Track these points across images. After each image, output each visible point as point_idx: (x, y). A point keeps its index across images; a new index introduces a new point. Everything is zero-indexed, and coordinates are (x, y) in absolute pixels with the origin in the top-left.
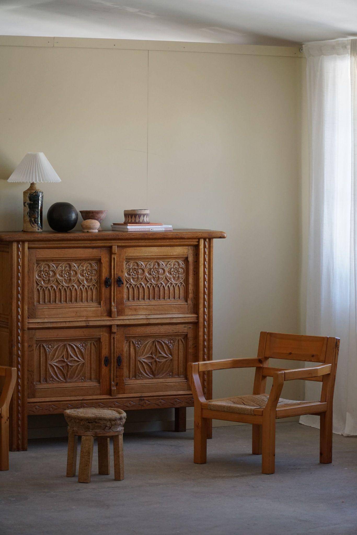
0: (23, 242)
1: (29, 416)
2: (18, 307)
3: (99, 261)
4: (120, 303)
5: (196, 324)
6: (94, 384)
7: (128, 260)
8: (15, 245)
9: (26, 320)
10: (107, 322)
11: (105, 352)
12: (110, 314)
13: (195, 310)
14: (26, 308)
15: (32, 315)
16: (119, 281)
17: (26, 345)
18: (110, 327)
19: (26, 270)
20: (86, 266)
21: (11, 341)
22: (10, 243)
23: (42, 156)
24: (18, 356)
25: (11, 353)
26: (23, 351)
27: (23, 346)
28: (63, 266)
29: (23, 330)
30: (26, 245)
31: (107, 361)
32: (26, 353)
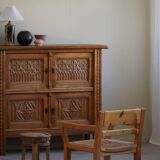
0: (3, 50)
3: (42, 60)
4: (53, 81)
5: (93, 92)
6: (40, 122)
7: (58, 60)
9: (5, 90)
10: (46, 91)
11: (46, 106)
12: (48, 87)
13: (93, 85)
16: (53, 70)
17: (5, 102)
18: (48, 93)
20: (36, 62)
23: (14, 8)
26: (3, 106)
27: (3, 103)
28: (24, 63)
29: (3, 95)
30: (5, 52)
31: (47, 111)
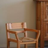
0: (44, 1)
1: (45, 41)
2: (42, 16)
8: (42, 2)
9: (44, 19)
14: (44, 16)
15: (46, 18)
17: (44, 25)
19: (44, 8)
21: (41, 24)
22: (41, 2)
24: (42, 27)
25: (41, 27)
26: (43, 26)
27: (43, 25)
29: (43, 21)
30: (44, 2)
32: (44, 27)
